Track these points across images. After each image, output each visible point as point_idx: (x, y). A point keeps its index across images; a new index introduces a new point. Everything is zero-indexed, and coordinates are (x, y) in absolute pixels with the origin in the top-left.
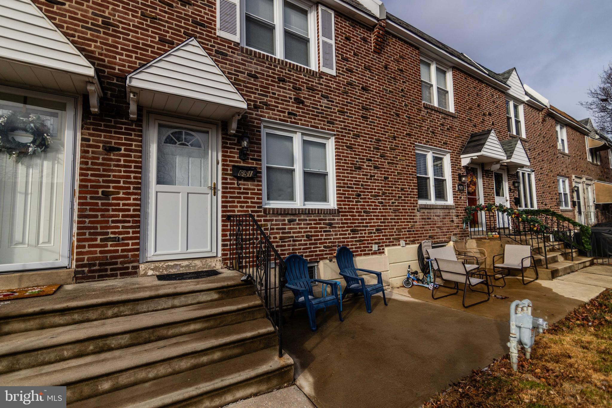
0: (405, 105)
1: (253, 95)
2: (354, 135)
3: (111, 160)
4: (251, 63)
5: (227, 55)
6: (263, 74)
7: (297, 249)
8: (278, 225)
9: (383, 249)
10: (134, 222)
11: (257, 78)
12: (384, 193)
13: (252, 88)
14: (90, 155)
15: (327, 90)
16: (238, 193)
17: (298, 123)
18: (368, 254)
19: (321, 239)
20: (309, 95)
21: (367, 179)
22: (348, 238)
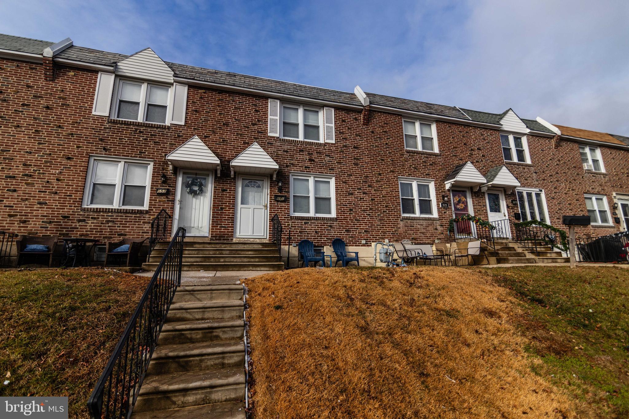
0: (389, 153)
1: (285, 161)
2: (347, 175)
3: (224, 195)
4: (285, 145)
5: (273, 144)
6: (291, 150)
7: (309, 238)
8: (299, 225)
9: (371, 244)
10: (232, 220)
11: (288, 152)
12: (371, 209)
13: (285, 157)
14: (217, 193)
15: (329, 152)
16: (277, 208)
17: (311, 172)
18: (359, 246)
19: (325, 234)
20: (317, 156)
21: (357, 200)
22: (344, 235)
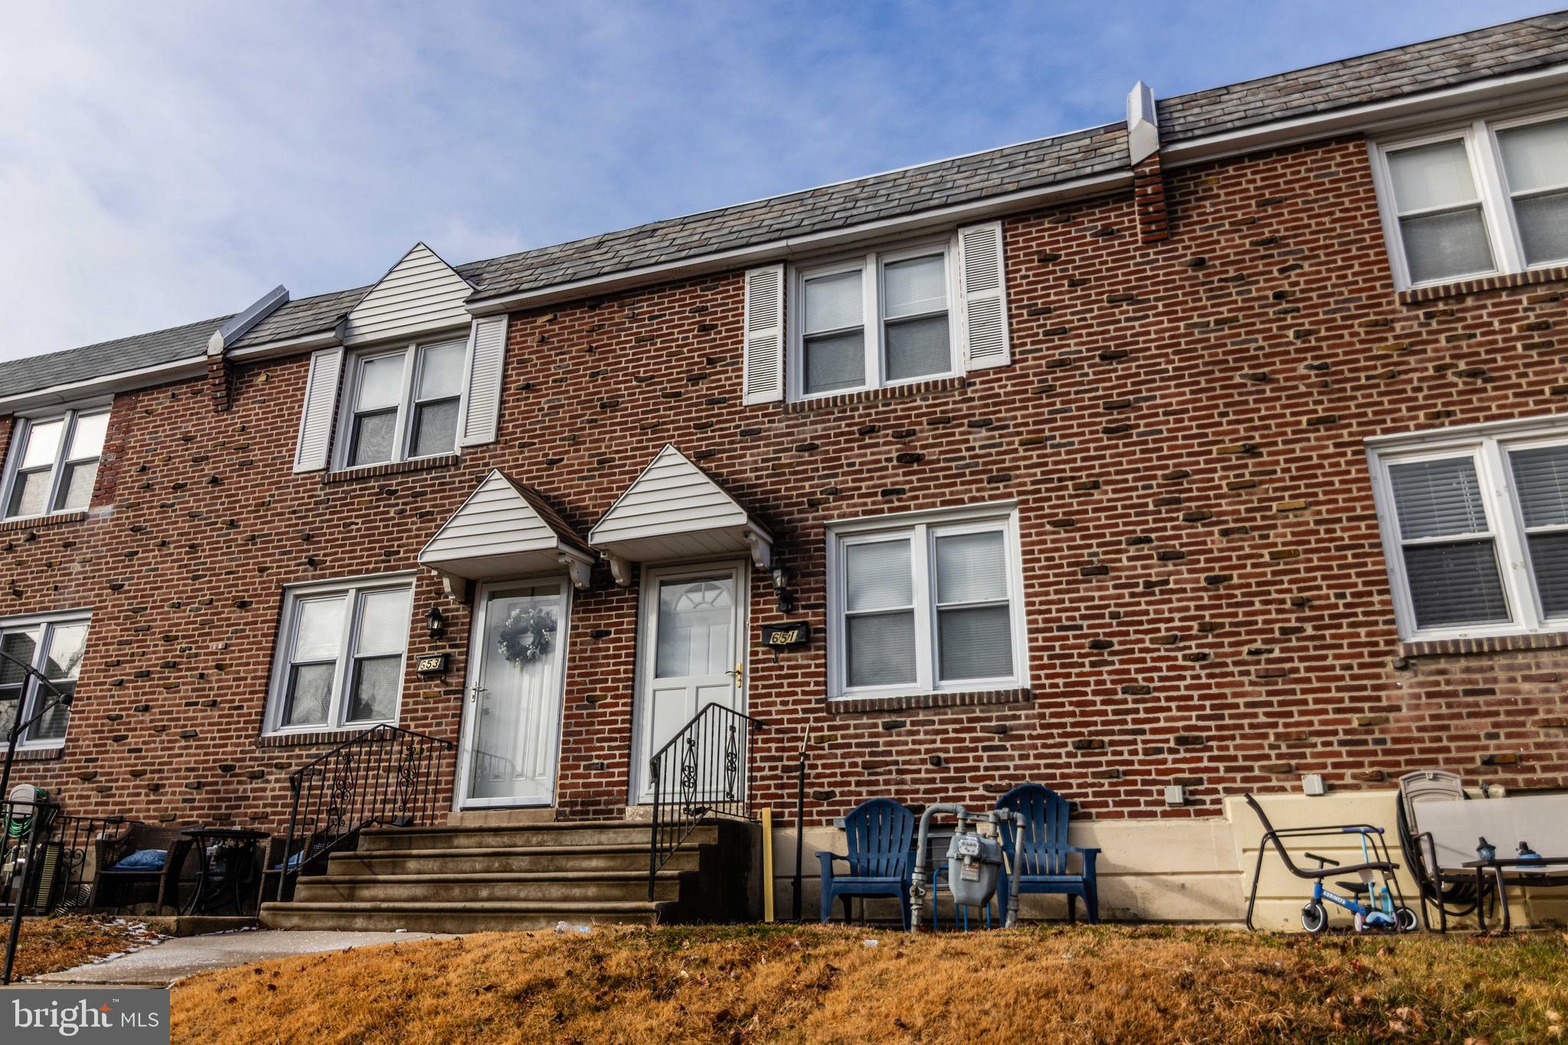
0: (1298, 335)
1: (807, 484)
2: (1076, 487)
3: (599, 650)
4: (805, 424)
5: (759, 431)
6: (828, 436)
7: (907, 792)
8: (862, 736)
9: (1219, 802)
11: (817, 447)
12: (1205, 628)
13: (805, 471)
14: (578, 647)
15: (987, 406)
16: (778, 677)
17: (908, 508)
18: (1152, 815)
19: (977, 769)
20: (935, 437)
21: (1132, 595)
22: (1068, 765)
